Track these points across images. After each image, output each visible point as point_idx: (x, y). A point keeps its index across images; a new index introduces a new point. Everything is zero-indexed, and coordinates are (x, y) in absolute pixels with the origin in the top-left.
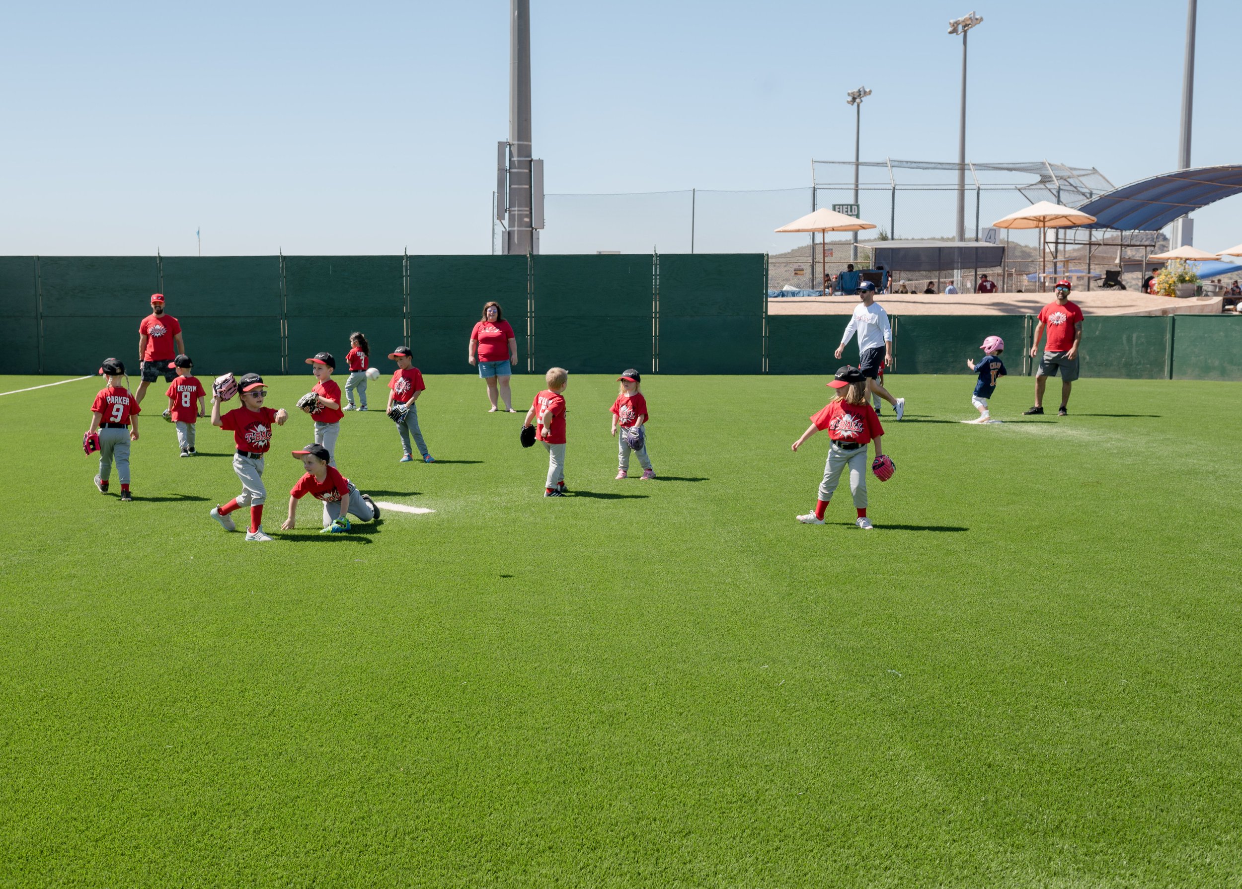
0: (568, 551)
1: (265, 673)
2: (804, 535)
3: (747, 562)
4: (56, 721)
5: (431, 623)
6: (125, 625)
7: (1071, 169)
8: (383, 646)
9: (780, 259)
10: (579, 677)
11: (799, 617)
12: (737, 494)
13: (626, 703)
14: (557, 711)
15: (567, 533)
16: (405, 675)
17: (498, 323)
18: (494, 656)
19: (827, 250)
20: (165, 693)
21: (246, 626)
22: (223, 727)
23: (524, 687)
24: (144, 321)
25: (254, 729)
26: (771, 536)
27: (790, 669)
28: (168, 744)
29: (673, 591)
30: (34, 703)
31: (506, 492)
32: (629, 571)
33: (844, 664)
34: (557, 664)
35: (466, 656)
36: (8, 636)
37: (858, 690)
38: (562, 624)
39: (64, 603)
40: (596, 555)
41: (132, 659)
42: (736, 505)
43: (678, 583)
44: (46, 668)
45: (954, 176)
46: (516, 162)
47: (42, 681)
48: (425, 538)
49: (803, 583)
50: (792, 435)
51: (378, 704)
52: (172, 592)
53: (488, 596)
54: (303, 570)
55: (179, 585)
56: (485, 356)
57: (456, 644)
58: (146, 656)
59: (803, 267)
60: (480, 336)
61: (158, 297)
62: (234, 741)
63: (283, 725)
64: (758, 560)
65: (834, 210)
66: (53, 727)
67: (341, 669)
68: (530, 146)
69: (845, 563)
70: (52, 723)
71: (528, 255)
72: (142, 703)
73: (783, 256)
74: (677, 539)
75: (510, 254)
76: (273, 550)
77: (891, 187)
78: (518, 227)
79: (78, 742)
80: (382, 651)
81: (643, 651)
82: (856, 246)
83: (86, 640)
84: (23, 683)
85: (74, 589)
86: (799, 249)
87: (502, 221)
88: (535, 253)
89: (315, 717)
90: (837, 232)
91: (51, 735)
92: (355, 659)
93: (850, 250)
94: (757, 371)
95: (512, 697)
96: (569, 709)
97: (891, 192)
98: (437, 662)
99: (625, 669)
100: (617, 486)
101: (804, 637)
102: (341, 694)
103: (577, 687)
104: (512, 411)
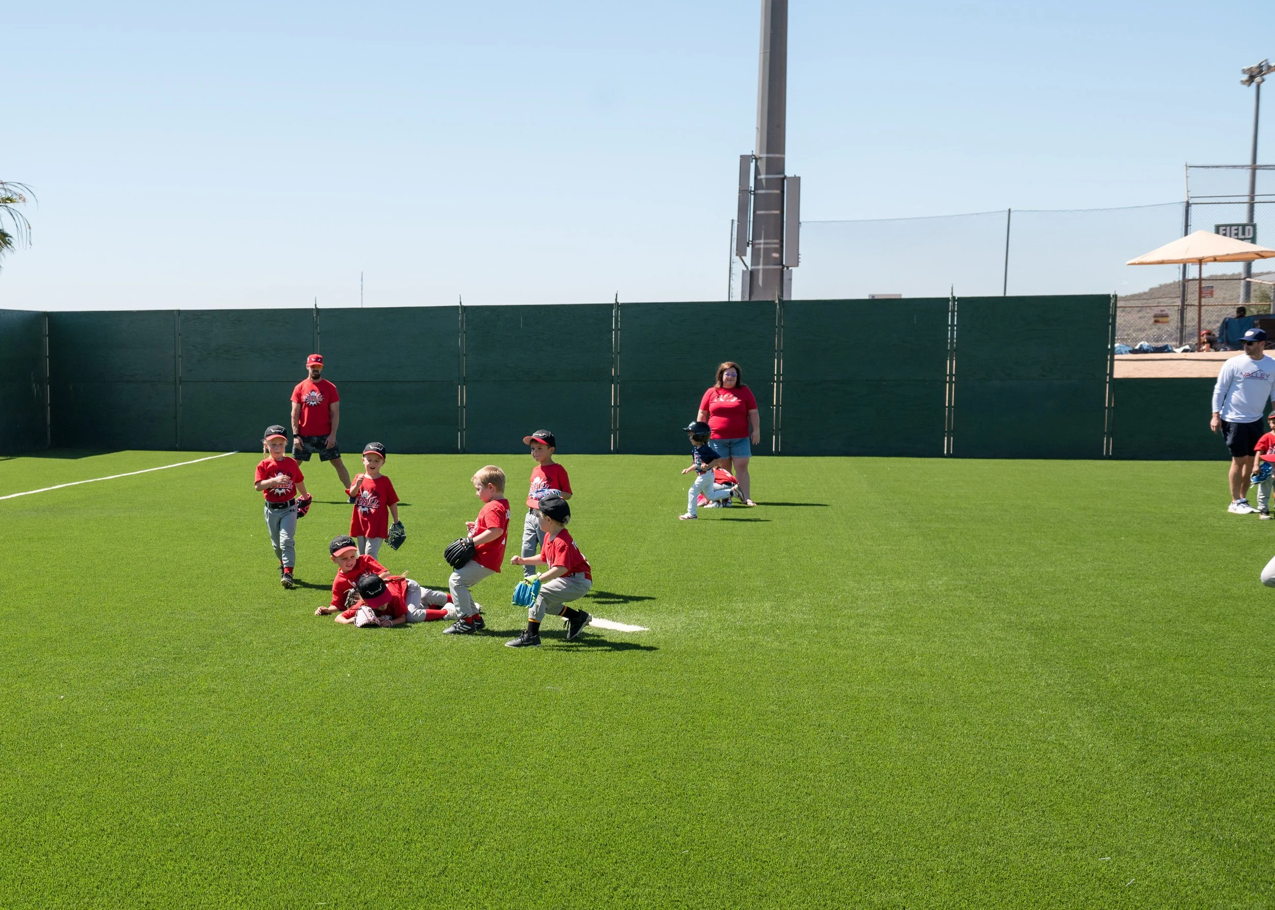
0: (825, 688)
1: (435, 822)
2: (1165, 681)
3: (1079, 715)
4: (193, 862)
5: (642, 772)
6: (271, 752)
8: (581, 797)
9: (1132, 302)
10: (839, 854)
11: (1156, 794)
12: (1064, 622)
13: (904, 893)
14: (809, 898)
15: (823, 665)
16: (609, 836)
17: (736, 390)
18: (724, 819)
19: (1205, 288)
20: (316, 838)
21: (412, 762)
22: (385, 885)
23: (765, 862)
24: (297, 387)
25: (421, 890)
26: (1115, 681)
27: (1143, 864)
28: (320, 900)
29: (972, 748)
30: (169, 839)
31: (741, 607)
32: (910, 718)
33: (1225, 863)
34: (809, 835)
35: (688, 816)
36: (139, 758)
37: (1248, 901)
38: (817, 784)
39: (202, 722)
40: (863, 695)
41: (278, 794)
42: (1063, 636)
43: (978, 738)
44: (181, 798)
46: (764, 181)
47: (177, 814)
48: (636, 663)
49: (1163, 747)
50: (1147, 542)
51: (575, 870)
52: (325, 716)
53: (717, 741)
54: (481, 696)
55: (333, 708)
56: (716, 432)
57: (675, 802)
58: (295, 792)
59: (1167, 312)
60: (712, 406)
61: (317, 359)
62: (398, 903)
63: (456, 889)
64: (1095, 712)
65: (1217, 232)
66: (190, 869)
67: (529, 823)
68: (783, 160)
69: (1228, 722)
70: (188, 864)
71: (777, 302)
72: (290, 849)
73: (1137, 297)
74: (977, 679)
75: (752, 300)
76: (446, 670)
78: (764, 264)
79: (216, 889)
80: (580, 804)
81: (929, 826)
82: (1249, 282)
83: (226, 768)
84: (156, 815)
85: (213, 707)
86: (1161, 287)
87: (743, 257)
88: (785, 298)
89: (496, 881)
90: (1220, 263)
91: (186, 879)
92: (545, 811)
93: (1239, 288)
94: (1095, 454)
95: (749, 874)
96: (826, 895)
98: (651, 822)
99: (902, 849)
100: (893, 605)
101: (1165, 822)
102: (528, 855)
103: (836, 868)
104: (750, 503)
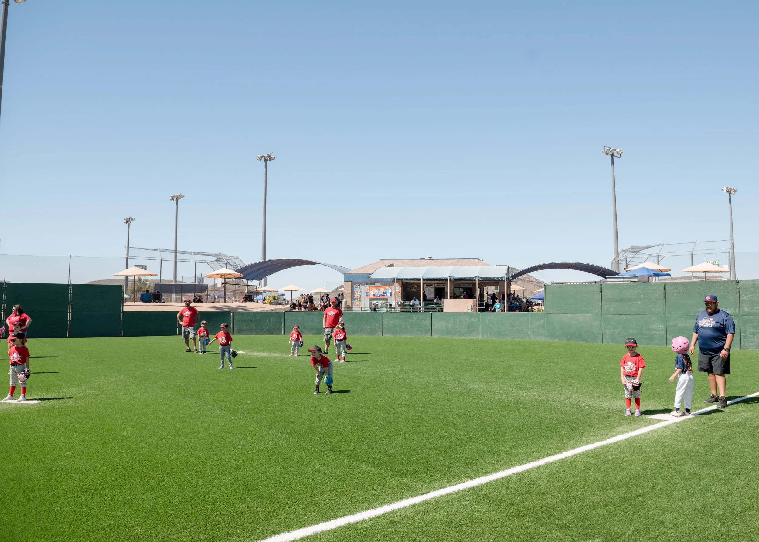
7: (229, 256)
45: (172, 256)
77: (160, 259)
97: (160, 261)
